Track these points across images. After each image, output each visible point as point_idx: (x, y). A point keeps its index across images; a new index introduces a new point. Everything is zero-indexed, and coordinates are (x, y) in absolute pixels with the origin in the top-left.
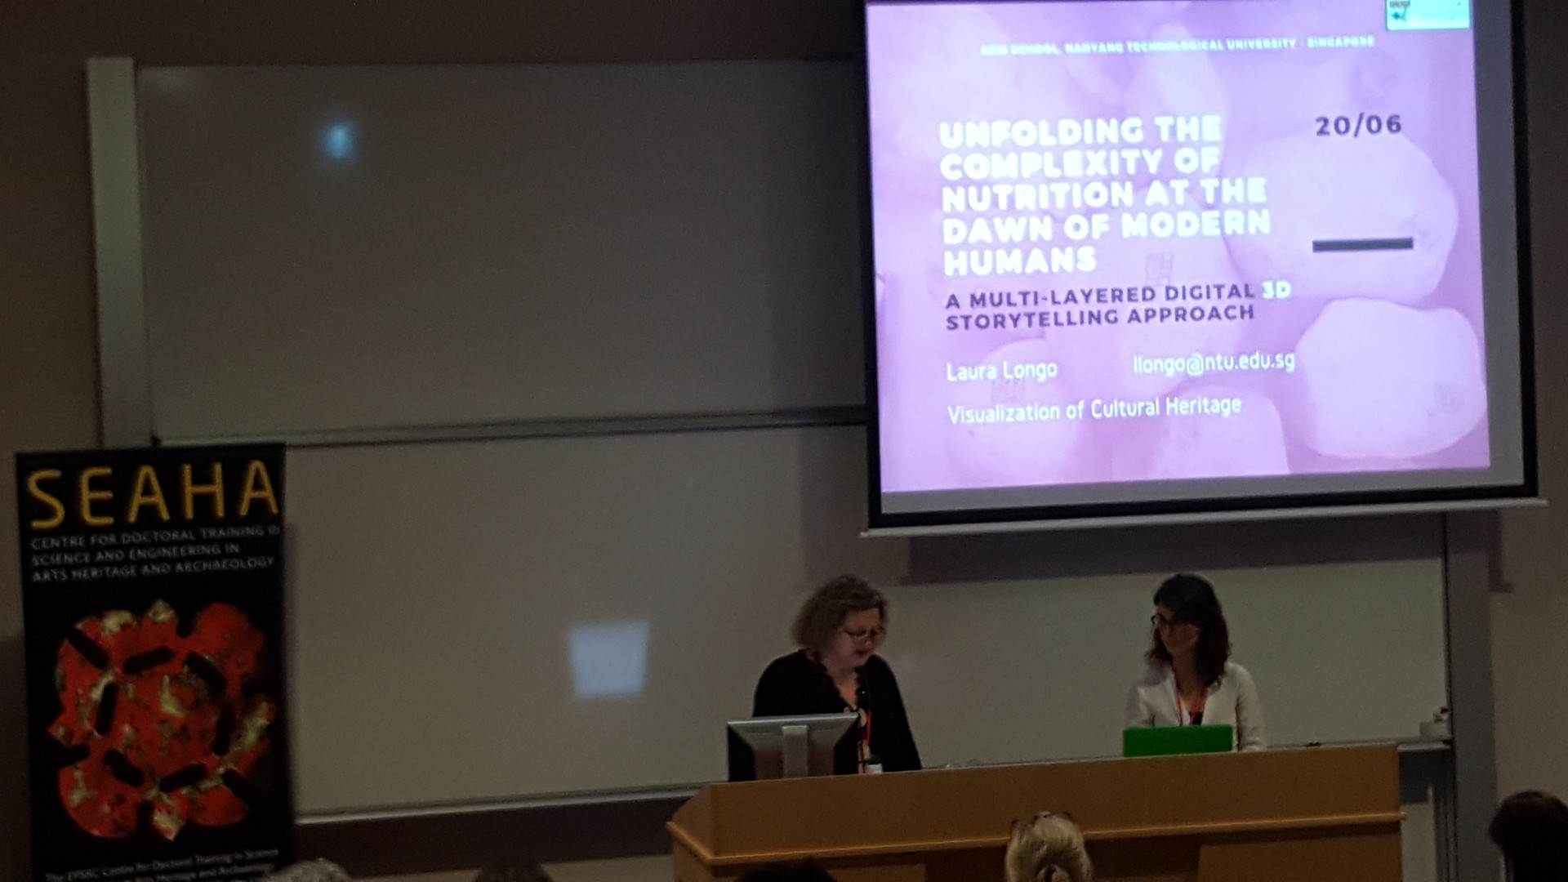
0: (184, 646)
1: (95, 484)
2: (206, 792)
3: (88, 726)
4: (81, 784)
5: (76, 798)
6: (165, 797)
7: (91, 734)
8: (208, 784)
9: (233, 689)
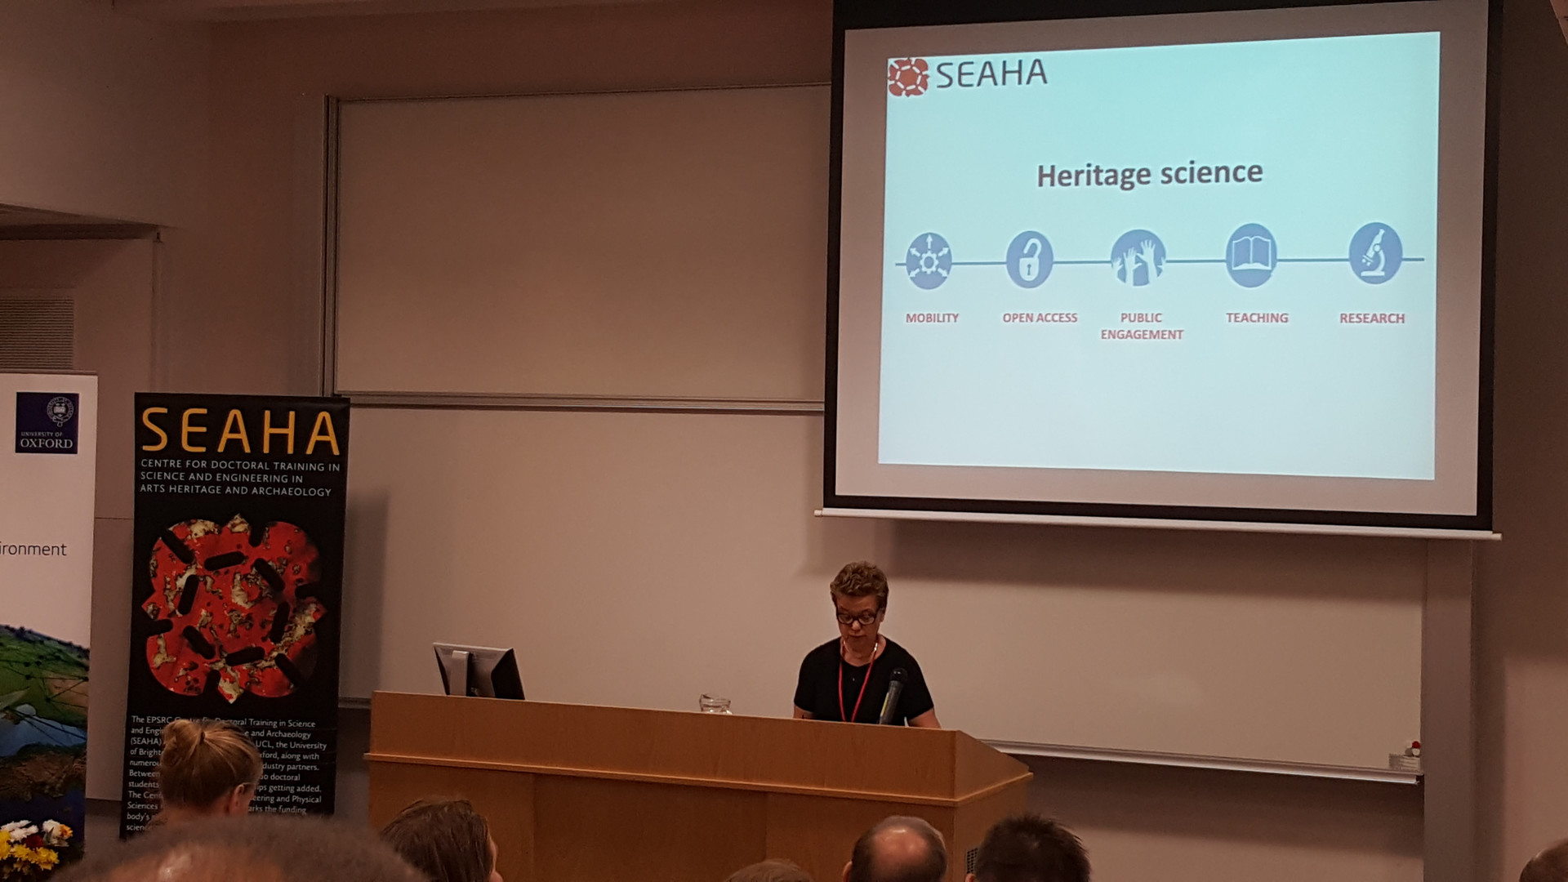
0: (254, 553)
1: (194, 421)
2: (262, 670)
3: (171, 606)
4: (162, 650)
5: (158, 660)
6: (229, 669)
7: (174, 612)
8: (264, 664)
9: (289, 590)
